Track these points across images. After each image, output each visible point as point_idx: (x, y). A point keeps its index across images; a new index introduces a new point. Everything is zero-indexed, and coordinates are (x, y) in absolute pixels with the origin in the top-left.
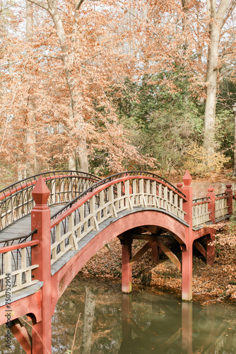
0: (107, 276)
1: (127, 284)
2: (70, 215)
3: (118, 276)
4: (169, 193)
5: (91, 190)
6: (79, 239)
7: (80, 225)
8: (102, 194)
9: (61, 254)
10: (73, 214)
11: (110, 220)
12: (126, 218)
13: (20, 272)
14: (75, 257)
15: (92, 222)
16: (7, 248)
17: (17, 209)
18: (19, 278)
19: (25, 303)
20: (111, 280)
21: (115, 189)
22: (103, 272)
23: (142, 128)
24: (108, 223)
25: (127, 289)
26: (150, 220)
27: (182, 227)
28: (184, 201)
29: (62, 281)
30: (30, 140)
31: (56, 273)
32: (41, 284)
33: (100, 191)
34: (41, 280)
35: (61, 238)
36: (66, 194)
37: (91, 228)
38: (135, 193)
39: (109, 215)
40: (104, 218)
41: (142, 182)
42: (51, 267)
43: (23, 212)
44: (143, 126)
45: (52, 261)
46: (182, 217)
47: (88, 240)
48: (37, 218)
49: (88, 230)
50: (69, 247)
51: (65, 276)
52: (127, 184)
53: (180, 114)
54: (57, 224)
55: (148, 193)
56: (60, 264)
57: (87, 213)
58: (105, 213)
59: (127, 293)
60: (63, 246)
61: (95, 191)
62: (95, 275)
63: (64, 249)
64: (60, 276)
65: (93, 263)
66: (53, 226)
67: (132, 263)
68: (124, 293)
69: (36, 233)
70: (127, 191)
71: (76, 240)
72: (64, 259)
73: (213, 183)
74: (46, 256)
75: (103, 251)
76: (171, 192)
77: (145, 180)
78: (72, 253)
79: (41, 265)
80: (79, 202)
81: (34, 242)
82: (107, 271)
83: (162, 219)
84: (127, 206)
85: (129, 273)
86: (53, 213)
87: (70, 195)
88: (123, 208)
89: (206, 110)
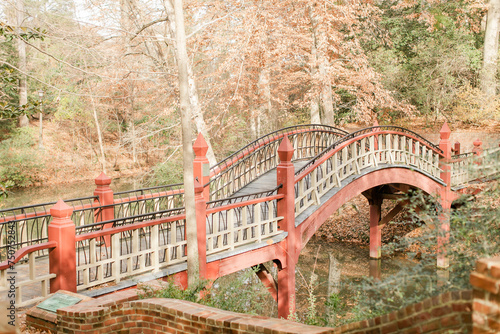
0: (354, 241)
1: (375, 250)
2: (312, 171)
3: (366, 241)
4: (421, 148)
5: (334, 146)
6: (321, 195)
7: (322, 181)
8: (345, 150)
9: (304, 208)
10: (316, 170)
11: (353, 177)
12: (371, 175)
13: (268, 222)
14: (318, 212)
15: (334, 179)
16: (256, 199)
17: (260, 164)
18: (267, 227)
19: (273, 250)
20: (359, 244)
21: (359, 146)
22: (349, 237)
23: (402, 63)
24: (350, 180)
25: (375, 254)
26: (397, 177)
27: (438, 186)
28: (441, 157)
29: (305, 233)
30: (264, 80)
31: (300, 225)
32: (286, 234)
33: (343, 147)
34: (286, 230)
35: (304, 193)
36: (308, 150)
37: (334, 184)
38: (380, 150)
39: (352, 172)
40: (347, 175)
41: (388, 137)
42: (295, 220)
43: (265, 168)
44: (405, 60)
45: (296, 214)
46: (437, 175)
47: (330, 195)
48: (283, 174)
49: (330, 186)
50: (312, 202)
51: (307, 229)
52: (372, 140)
53: (452, 46)
54: (301, 180)
55: (396, 149)
56: (303, 217)
57: (329, 169)
58: (348, 169)
59: (375, 259)
60: (305, 201)
61: (337, 148)
62: (340, 239)
63: (307, 204)
64: (303, 228)
65: (339, 226)
66: (297, 182)
67: (382, 226)
68: (372, 259)
69: (281, 188)
70: (372, 147)
71: (319, 196)
72: (306, 213)
73: (490, 133)
74: (291, 209)
75: (350, 213)
76: (424, 148)
77: (393, 135)
78: (314, 208)
79: (286, 217)
80: (322, 159)
81: (280, 196)
82: (355, 235)
83: (413, 177)
84: (372, 163)
85: (378, 238)
86: (297, 170)
87: (312, 150)
88: (367, 165)
89: (486, 40)
